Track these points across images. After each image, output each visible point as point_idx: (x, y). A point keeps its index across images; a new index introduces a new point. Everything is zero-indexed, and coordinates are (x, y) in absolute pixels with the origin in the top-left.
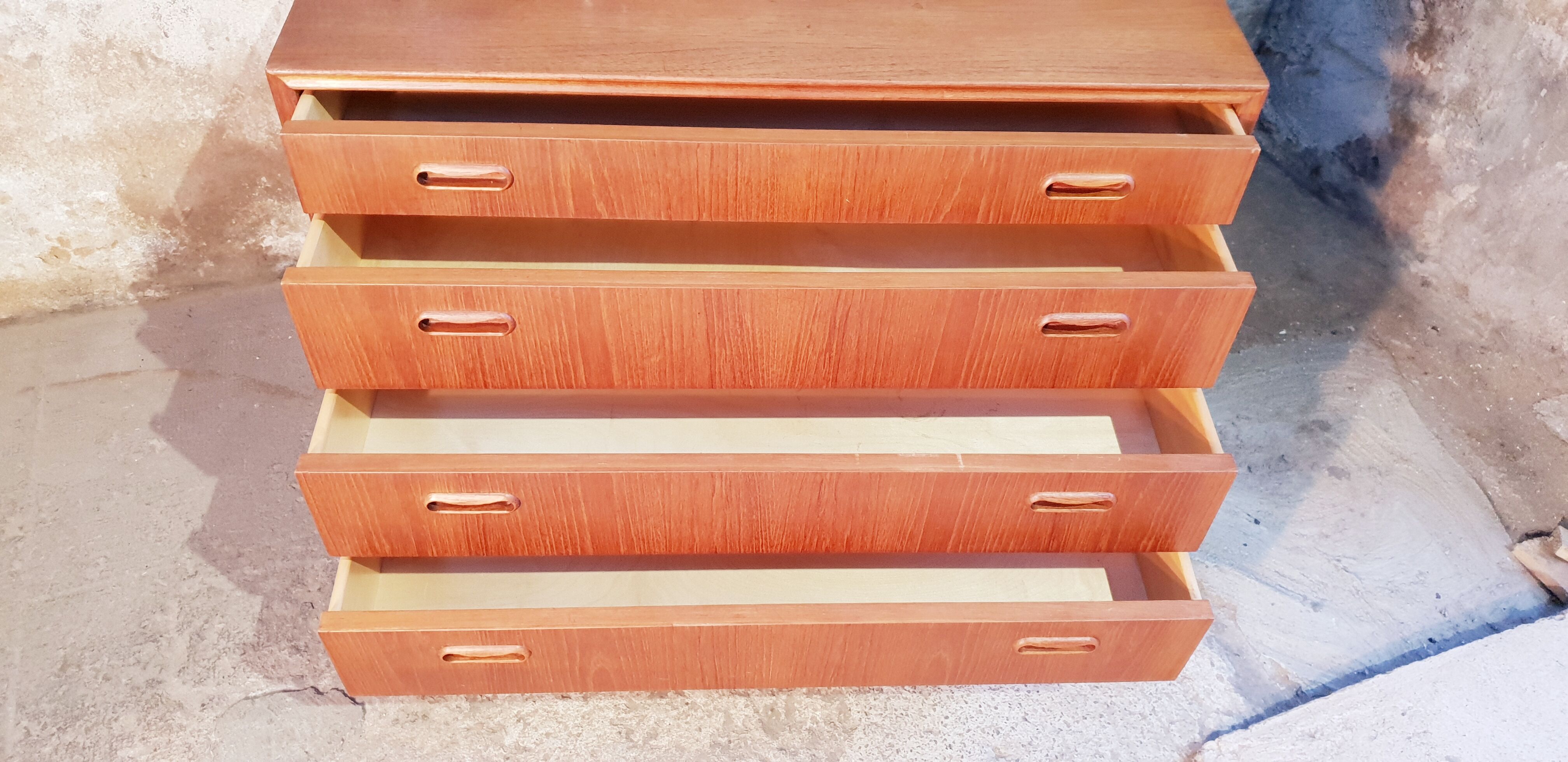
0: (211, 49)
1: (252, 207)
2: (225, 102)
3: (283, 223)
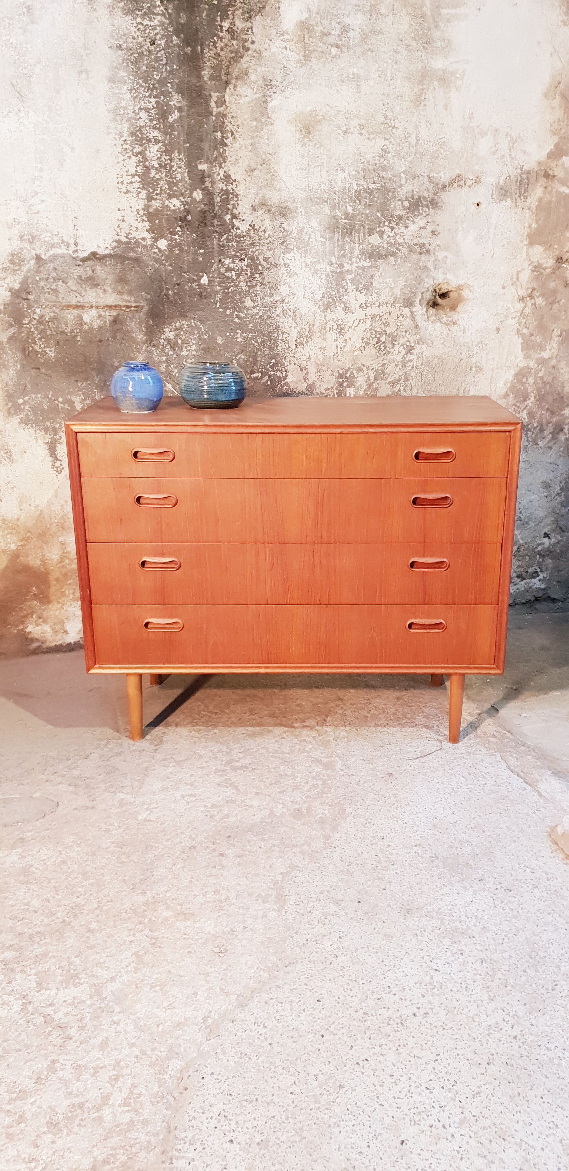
1: (25, 605)
2: (22, 541)
3: (39, 617)
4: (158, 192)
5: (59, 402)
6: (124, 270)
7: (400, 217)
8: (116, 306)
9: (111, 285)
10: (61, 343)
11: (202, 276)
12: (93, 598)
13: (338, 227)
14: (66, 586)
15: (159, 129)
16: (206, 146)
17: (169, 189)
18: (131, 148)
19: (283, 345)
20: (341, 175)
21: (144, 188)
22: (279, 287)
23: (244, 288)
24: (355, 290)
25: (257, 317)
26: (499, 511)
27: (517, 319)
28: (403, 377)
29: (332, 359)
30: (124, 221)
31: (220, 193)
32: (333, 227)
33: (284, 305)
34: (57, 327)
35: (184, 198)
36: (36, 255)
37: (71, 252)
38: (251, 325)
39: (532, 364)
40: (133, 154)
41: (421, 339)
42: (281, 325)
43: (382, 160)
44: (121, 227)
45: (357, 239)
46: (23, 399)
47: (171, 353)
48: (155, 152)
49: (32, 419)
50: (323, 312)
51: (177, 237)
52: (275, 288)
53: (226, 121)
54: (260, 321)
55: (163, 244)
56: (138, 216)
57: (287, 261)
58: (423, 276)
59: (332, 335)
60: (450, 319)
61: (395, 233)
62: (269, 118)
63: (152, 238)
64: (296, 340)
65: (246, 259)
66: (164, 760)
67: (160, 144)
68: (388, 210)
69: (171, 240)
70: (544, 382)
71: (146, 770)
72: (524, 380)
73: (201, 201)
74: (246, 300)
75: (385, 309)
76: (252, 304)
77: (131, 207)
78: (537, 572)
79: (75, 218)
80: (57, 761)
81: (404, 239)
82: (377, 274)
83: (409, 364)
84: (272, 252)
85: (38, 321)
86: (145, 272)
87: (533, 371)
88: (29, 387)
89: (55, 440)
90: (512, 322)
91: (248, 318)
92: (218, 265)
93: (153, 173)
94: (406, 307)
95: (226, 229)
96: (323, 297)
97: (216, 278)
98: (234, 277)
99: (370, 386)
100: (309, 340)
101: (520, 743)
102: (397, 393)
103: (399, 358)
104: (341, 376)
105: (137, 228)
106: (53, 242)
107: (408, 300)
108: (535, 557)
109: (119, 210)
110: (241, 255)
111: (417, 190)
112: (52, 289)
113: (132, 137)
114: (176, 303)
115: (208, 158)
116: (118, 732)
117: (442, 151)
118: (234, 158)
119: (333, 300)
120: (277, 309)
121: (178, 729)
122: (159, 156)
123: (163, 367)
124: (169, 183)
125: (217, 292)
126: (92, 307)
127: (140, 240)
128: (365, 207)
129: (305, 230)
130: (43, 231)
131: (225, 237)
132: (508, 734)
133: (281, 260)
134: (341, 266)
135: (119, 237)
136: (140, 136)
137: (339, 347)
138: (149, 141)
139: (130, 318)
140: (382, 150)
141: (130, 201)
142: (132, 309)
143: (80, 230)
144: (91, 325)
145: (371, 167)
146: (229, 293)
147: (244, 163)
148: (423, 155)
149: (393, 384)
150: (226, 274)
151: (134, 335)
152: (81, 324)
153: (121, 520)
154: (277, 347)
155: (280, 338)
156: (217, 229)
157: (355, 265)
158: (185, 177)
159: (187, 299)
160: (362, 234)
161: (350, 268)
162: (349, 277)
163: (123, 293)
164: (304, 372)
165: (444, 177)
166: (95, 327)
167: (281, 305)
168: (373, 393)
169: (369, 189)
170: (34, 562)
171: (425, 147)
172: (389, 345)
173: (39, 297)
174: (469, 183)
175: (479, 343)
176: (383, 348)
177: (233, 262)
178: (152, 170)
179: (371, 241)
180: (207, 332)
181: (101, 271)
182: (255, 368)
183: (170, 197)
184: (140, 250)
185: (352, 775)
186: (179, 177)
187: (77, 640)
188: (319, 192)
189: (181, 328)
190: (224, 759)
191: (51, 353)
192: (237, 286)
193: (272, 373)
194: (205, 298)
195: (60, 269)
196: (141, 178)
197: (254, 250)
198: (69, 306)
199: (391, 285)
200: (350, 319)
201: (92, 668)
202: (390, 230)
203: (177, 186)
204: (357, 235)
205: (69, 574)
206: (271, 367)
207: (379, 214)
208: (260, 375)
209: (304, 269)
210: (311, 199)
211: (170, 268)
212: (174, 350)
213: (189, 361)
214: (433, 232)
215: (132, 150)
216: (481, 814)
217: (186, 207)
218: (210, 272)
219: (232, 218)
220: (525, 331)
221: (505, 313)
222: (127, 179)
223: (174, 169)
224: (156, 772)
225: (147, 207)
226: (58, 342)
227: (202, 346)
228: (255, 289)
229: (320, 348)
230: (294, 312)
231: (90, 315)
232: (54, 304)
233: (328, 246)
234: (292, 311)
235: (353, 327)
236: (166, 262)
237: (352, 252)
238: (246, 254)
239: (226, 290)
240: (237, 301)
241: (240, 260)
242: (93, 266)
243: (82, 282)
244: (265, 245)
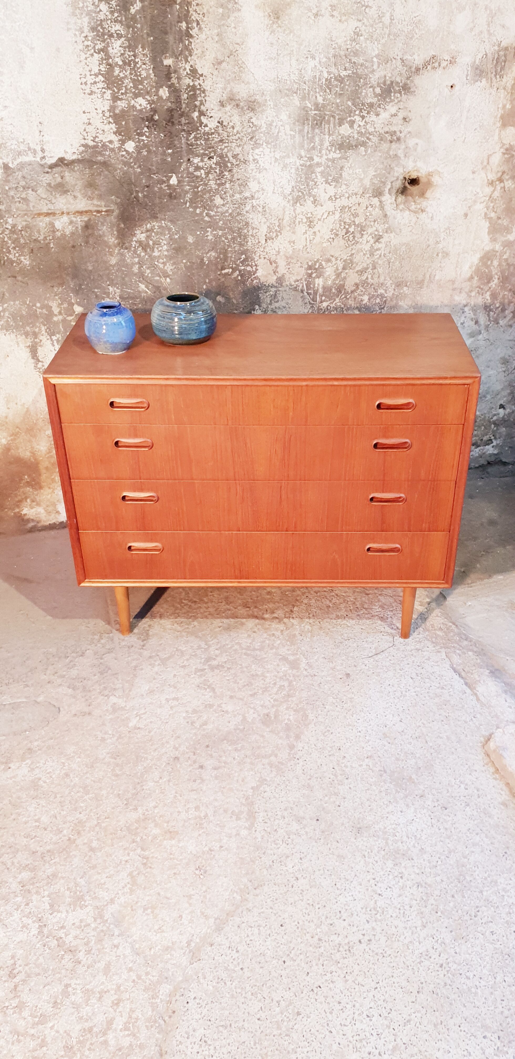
0: (8, 408)
1: (19, 491)
2: (11, 436)
3: (33, 501)
4: (123, 91)
5: (37, 307)
6: (93, 175)
7: (371, 105)
8: (86, 212)
9: (80, 190)
10: (35, 251)
11: (172, 177)
12: (80, 525)
13: (307, 119)
15: (121, 22)
16: (170, 38)
17: (134, 87)
18: (92, 45)
19: (253, 241)
20: (312, 63)
21: (108, 88)
22: (248, 184)
23: (213, 186)
24: (324, 183)
25: (227, 214)
26: (455, 454)
27: (485, 203)
28: (371, 265)
29: (301, 252)
30: (89, 124)
31: (186, 89)
32: (303, 119)
33: (254, 201)
34: (30, 235)
35: (150, 97)
36: (3, 163)
37: (38, 159)
38: (221, 222)
39: (498, 247)
40: (95, 52)
41: (389, 228)
42: (250, 221)
43: (354, 44)
44: (87, 130)
45: (327, 130)
46: (3, 307)
47: (143, 254)
48: (118, 48)
49: (12, 325)
50: (293, 206)
51: (144, 138)
52: (244, 185)
53: (190, 9)
54: (230, 218)
55: (130, 146)
56: (104, 118)
57: (256, 157)
58: (393, 165)
59: (301, 228)
60: (418, 207)
61: (365, 122)
62: (236, 3)
63: (119, 140)
64: (266, 235)
65: (215, 157)
66: (150, 657)
67: (123, 39)
68: (359, 98)
69: (139, 141)
70: (508, 264)
71: (135, 670)
72: (489, 263)
73: (168, 99)
74: (215, 198)
75: (354, 200)
77: (96, 109)
78: (491, 440)
79: (40, 123)
80: (57, 659)
81: (375, 128)
82: (347, 165)
83: (378, 252)
85: (11, 230)
86: (114, 176)
87: (498, 254)
88: (7, 295)
89: (36, 343)
90: (480, 207)
91: (218, 216)
92: (187, 165)
93: (117, 71)
94: (375, 197)
95: (194, 127)
96: (293, 191)
97: (185, 178)
98: (203, 176)
99: (338, 275)
100: (279, 234)
101: (463, 637)
102: (364, 281)
103: (367, 247)
104: (310, 268)
105: (103, 131)
106: (19, 150)
107: (377, 190)
108: (490, 426)
109: (84, 112)
110: (210, 153)
111: (390, 75)
112: (22, 199)
113: (93, 32)
114: (146, 205)
115: (173, 53)
116: (109, 624)
117: (417, 31)
118: (200, 50)
119: (303, 193)
120: (247, 206)
121: (162, 621)
122: (122, 52)
123: (136, 269)
124: (133, 81)
126: (63, 213)
127: (107, 144)
128: (336, 96)
129: (274, 124)
130: (8, 139)
131: (193, 136)
132: (453, 626)
133: (250, 156)
134: (311, 159)
135: (86, 141)
136: (101, 30)
137: (308, 240)
138: (111, 36)
139: (101, 222)
140: (354, 32)
141: (95, 103)
142: (103, 213)
143: (45, 136)
144: (63, 231)
145: (342, 53)
146: (199, 192)
147: (210, 56)
148: (397, 36)
149: (361, 272)
150: (195, 173)
151: (106, 239)
152: (54, 232)
153: (101, 460)
154: (247, 242)
155: (250, 233)
156: (185, 128)
157: (325, 157)
158: (150, 74)
159: (157, 201)
160: (332, 125)
161: (320, 161)
162: (319, 170)
163: (93, 198)
164: (274, 265)
165: (418, 59)
166: (68, 233)
167: (251, 201)
168: (341, 283)
169: (340, 76)
170: (25, 454)
171: (400, 26)
172: (358, 235)
173: (11, 206)
174: (444, 64)
175: (446, 229)
176: (351, 239)
177: (202, 161)
178: (116, 68)
179: (342, 132)
180: (178, 232)
181: (70, 177)
182: (226, 263)
183: (136, 96)
184: (107, 153)
185: (315, 675)
186: (144, 74)
188: (288, 82)
189: (152, 230)
190: (203, 656)
191: (26, 261)
192: (206, 185)
193: (243, 268)
194: (175, 199)
195: (29, 177)
196: (105, 78)
197: (223, 147)
198: (39, 214)
199: (361, 175)
200: (319, 211)
201: (83, 581)
202: (361, 119)
203: (142, 84)
204: (327, 126)
206: (242, 262)
207: (350, 103)
208: (231, 270)
209: (273, 163)
210: (280, 91)
211: (139, 170)
212: (146, 251)
213: (161, 261)
214: (404, 119)
215: (94, 47)
216: (425, 722)
217: (153, 106)
218: (179, 173)
219: (200, 116)
220: (493, 215)
221: (474, 198)
222: (90, 79)
223: (138, 66)
224: (143, 671)
225: (112, 109)
226: (32, 250)
227: (173, 246)
228: (224, 187)
229: (289, 242)
230: (264, 207)
231: (62, 221)
232: (25, 212)
233: (298, 139)
234: (262, 207)
235: (322, 220)
236: (135, 164)
237: (321, 144)
238: (215, 152)
239: (196, 190)
240: (207, 200)
241: (209, 159)
242: (61, 172)
243: (51, 190)
244: (234, 141)
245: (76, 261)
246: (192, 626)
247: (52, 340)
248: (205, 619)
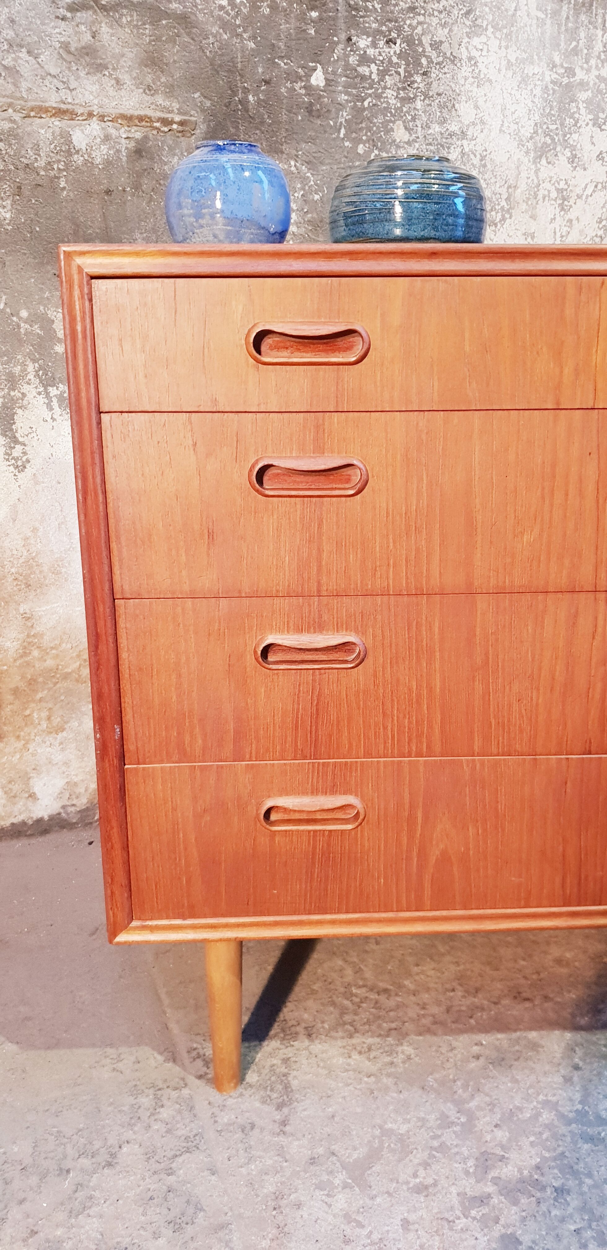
5: (20, 318)
6: (158, 39)
8: (141, 119)
9: (130, 70)
10: (26, 192)
11: (314, 69)
12: (130, 747)
14: (33, 705)
22: (457, 106)
23: (392, 101)
24: (591, 123)
33: (465, 142)
34: (17, 155)
45: (600, 20)
50: (534, 162)
52: (449, 106)
57: (474, 53)
65: (398, 41)
66: (313, 1161)
71: (277, 1208)
74: (395, 127)
76: (406, 137)
80: (34, 1180)
84: (446, 31)
86: (202, 49)
89: (13, 400)
92: (344, 49)
96: (536, 132)
97: (340, 76)
98: (374, 76)
100: (507, 216)
110: (390, 31)
112: (6, 69)
114: (262, 123)
116: (174, 1061)
119: (553, 139)
121: (317, 1047)
125: (341, 106)
126: (90, 115)
133: (463, 50)
134: (571, 72)
137: (558, 234)
139: (170, 148)
142: (175, 126)
144: (89, 155)
146: (364, 109)
150: (360, 69)
152: (69, 153)
153: (211, 535)
157: (595, 72)
159: (284, 116)
161: (586, 78)
162: (583, 96)
163: (157, 91)
166: (98, 160)
167: (459, 143)
177: (374, 45)
181: (110, 36)
187: (55, 812)
192: (379, 96)
194: (319, 117)
197: (415, 22)
198: (41, 111)
200: (580, 180)
201: (125, 927)
205: (41, 679)
209: (504, 70)
218: (329, 62)
224: (304, 1214)
226: (19, 188)
227: (310, 215)
228: (412, 106)
229: (524, 234)
230: (482, 158)
231: (86, 132)
232: (10, 100)
233: (549, 28)
234: (478, 156)
235: (584, 197)
236: (245, 31)
237: (589, 47)
238: (399, 30)
239: (359, 104)
240: (378, 127)
241: (387, 42)
242: (93, 23)
243: (69, 58)
244: (436, 13)
245: (112, 225)
246: (401, 1056)
247: (47, 394)
248: (428, 1037)
